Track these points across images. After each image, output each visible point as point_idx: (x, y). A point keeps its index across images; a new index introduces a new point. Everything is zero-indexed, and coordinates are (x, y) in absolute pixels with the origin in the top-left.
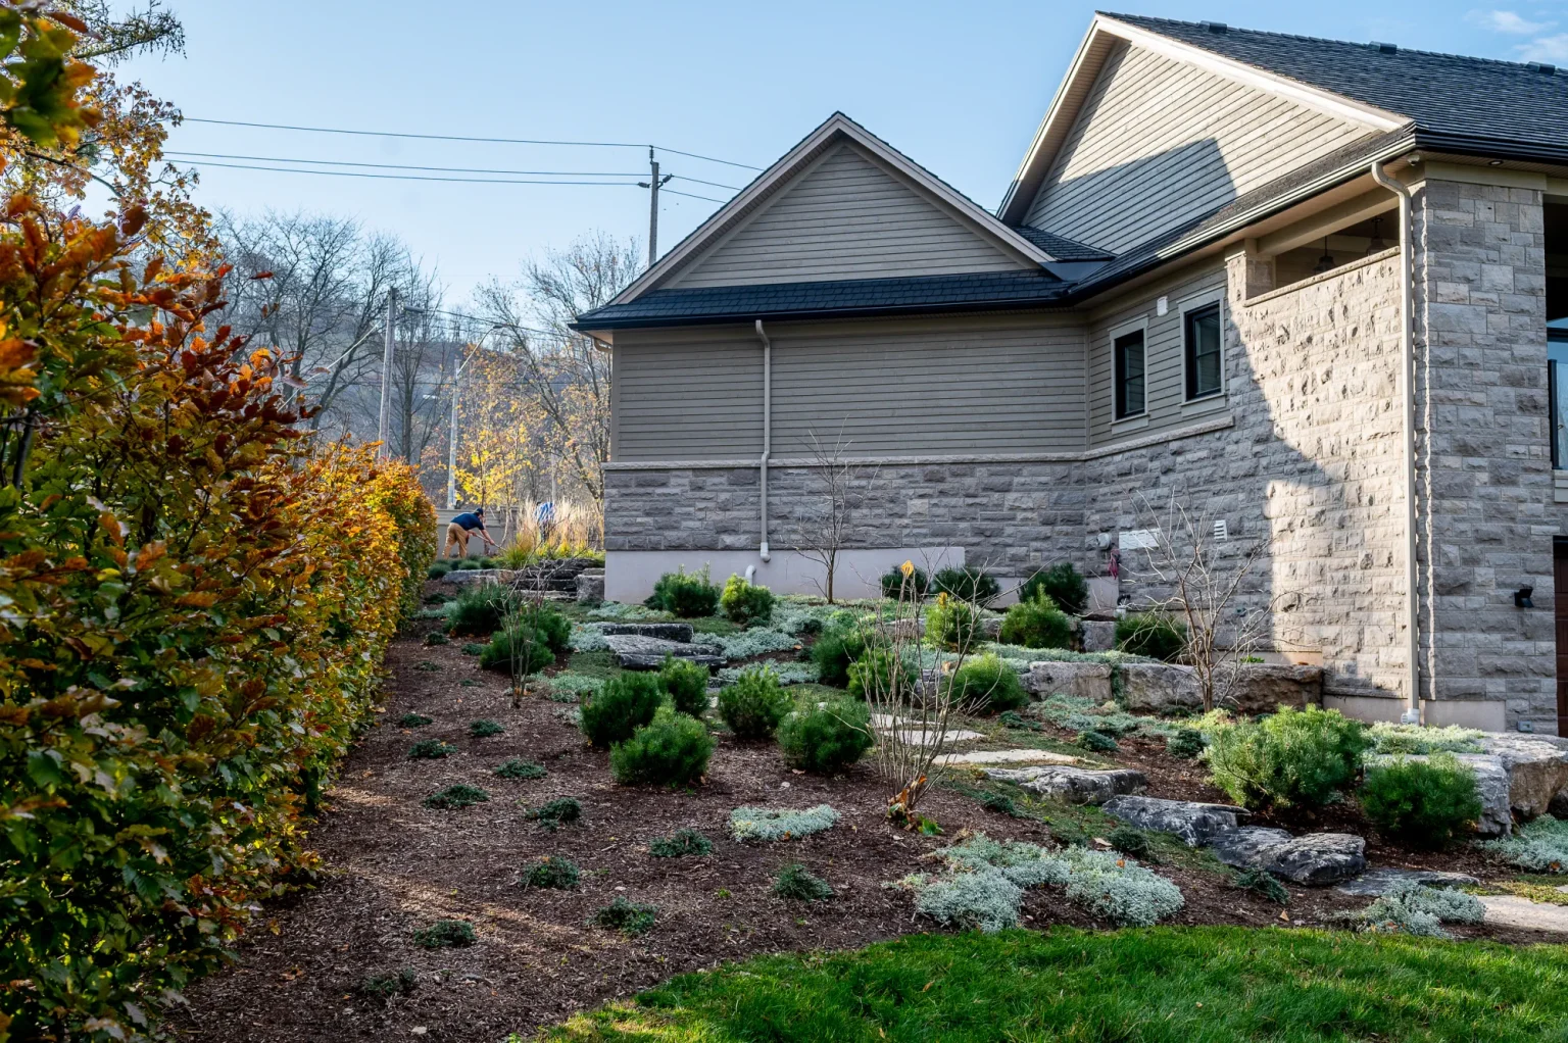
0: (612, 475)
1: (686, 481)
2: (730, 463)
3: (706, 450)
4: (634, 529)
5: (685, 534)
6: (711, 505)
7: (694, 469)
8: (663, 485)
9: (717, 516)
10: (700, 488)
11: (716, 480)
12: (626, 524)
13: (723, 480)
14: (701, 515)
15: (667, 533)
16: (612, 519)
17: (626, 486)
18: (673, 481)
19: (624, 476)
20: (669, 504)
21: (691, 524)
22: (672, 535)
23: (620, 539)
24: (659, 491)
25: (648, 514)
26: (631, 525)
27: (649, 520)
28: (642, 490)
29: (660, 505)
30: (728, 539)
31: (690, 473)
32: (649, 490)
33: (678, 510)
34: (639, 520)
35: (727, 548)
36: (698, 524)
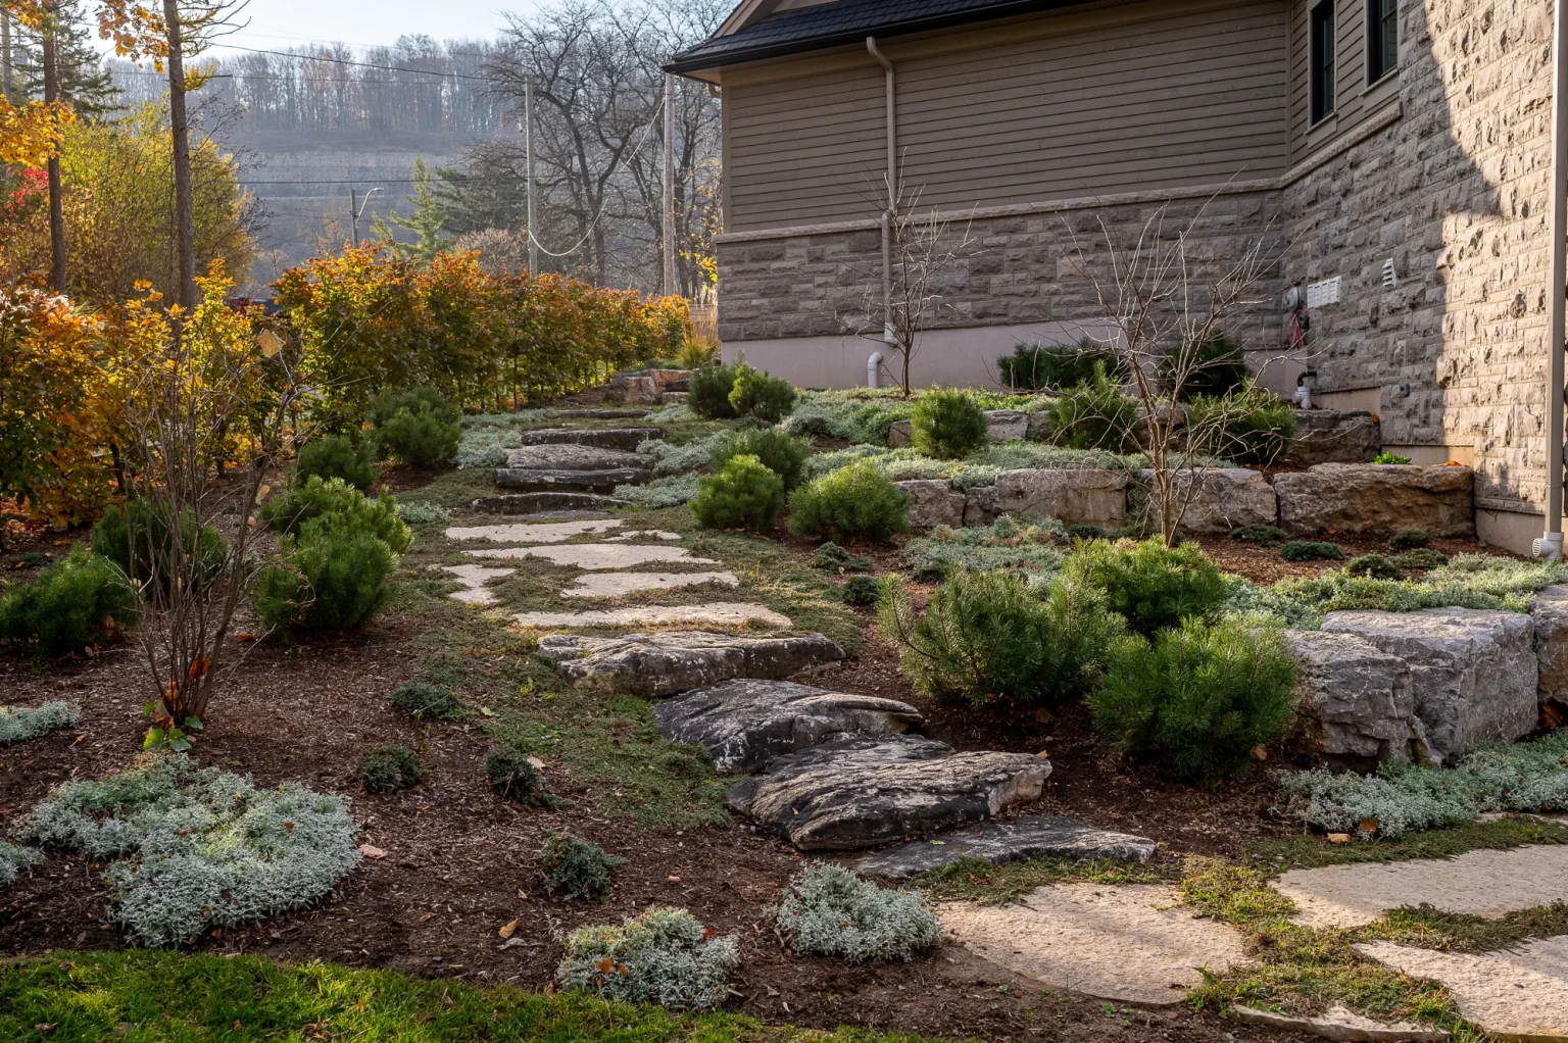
0: (725, 249)
1: (803, 252)
2: (849, 225)
3: (826, 211)
4: (749, 314)
5: (802, 317)
6: (831, 279)
7: (811, 236)
8: (779, 257)
9: (838, 292)
10: (819, 259)
11: (837, 247)
12: (740, 308)
13: (843, 247)
14: (820, 292)
15: (784, 317)
16: (725, 303)
17: (739, 262)
18: (789, 252)
19: (736, 250)
20: (785, 281)
21: (809, 304)
22: (789, 319)
23: (735, 327)
24: (775, 265)
25: (763, 295)
26: (747, 308)
27: (765, 301)
28: (755, 266)
29: (776, 283)
30: (850, 321)
31: (806, 241)
32: (763, 265)
33: (796, 288)
34: (754, 302)
35: (850, 332)
36: (817, 303)
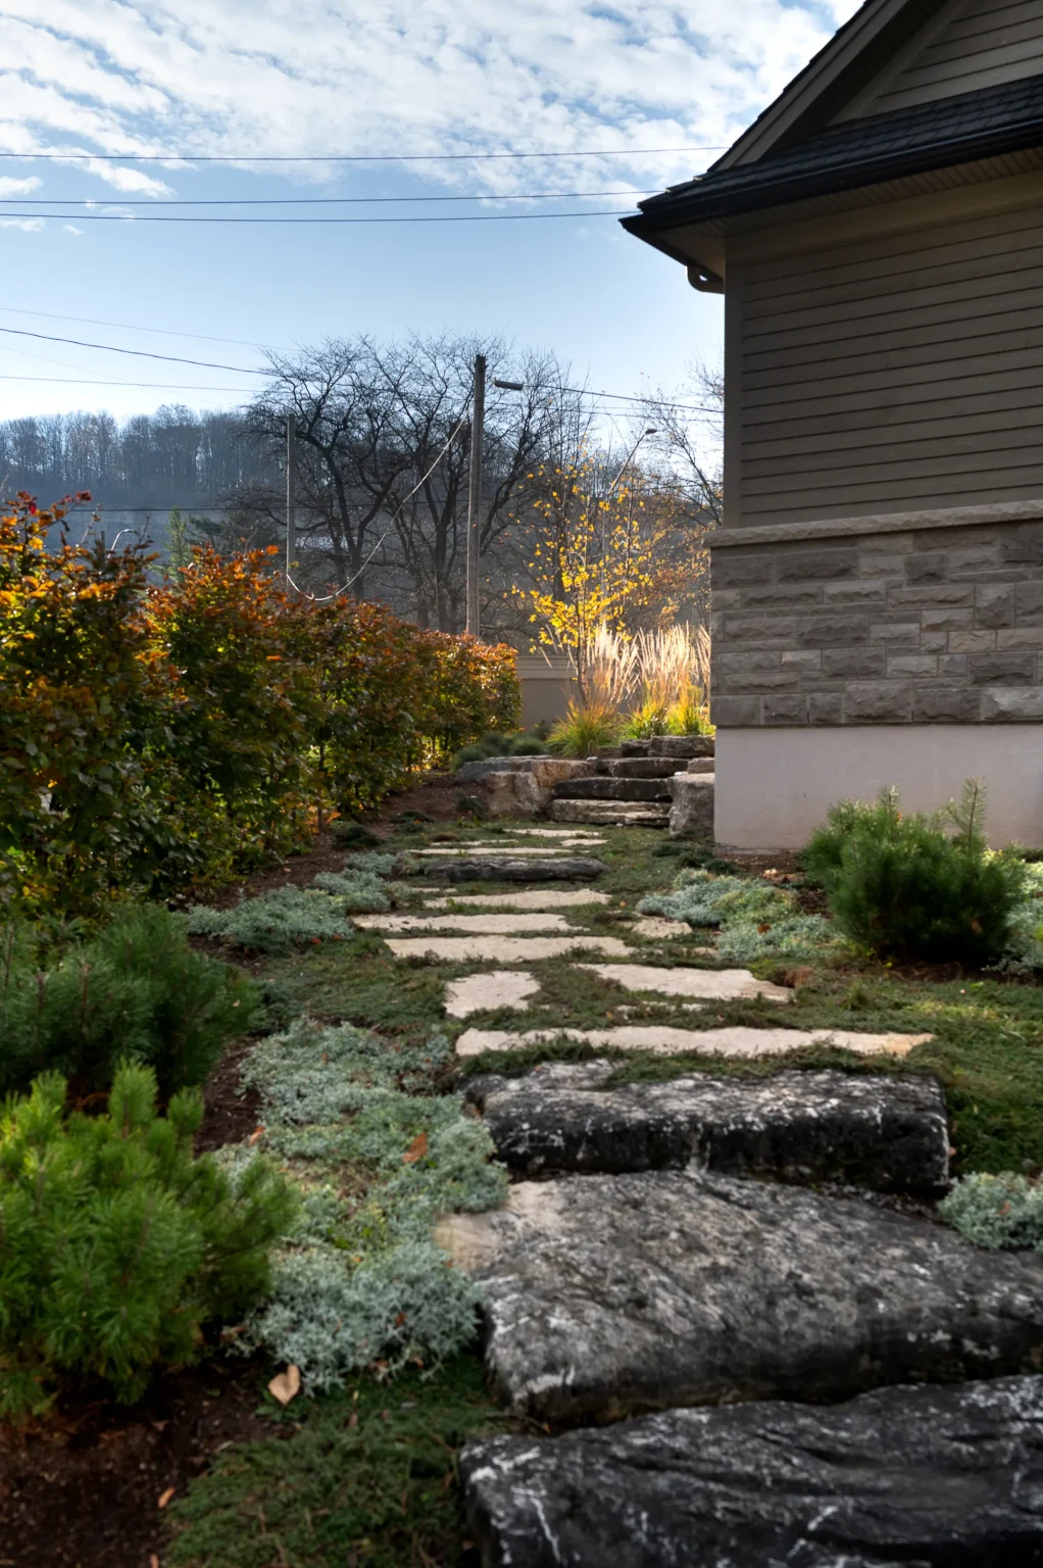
0: (729, 559)
1: (898, 562)
2: (1010, 508)
3: (949, 484)
4: (778, 678)
5: (893, 687)
6: (961, 615)
7: (916, 532)
8: (844, 573)
9: (982, 641)
10: (933, 577)
11: (973, 554)
12: (758, 668)
13: (991, 552)
14: (935, 640)
15: (852, 686)
16: (727, 658)
17: (760, 581)
18: (866, 563)
19: (753, 560)
20: (857, 618)
21: (911, 662)
22: (864, 690)
23: (746, 702)
24: (835, 587)
25: (808, 643)
26: (772, 668)
27: (811, 656)
28: (793, 589)
29: (837, 622)
30: (1005, 698)
31: (906, 542)
32: (810, 587)
33: (879, 631)
34: (788, 657)
35: (1004, 719)
36: (928, 662)
